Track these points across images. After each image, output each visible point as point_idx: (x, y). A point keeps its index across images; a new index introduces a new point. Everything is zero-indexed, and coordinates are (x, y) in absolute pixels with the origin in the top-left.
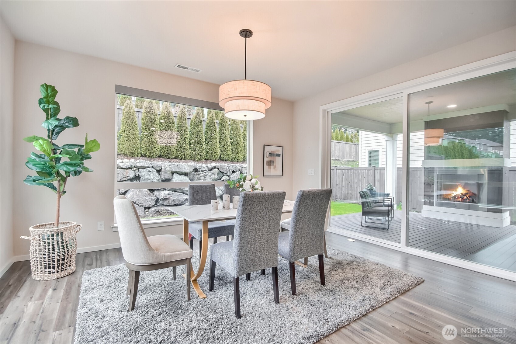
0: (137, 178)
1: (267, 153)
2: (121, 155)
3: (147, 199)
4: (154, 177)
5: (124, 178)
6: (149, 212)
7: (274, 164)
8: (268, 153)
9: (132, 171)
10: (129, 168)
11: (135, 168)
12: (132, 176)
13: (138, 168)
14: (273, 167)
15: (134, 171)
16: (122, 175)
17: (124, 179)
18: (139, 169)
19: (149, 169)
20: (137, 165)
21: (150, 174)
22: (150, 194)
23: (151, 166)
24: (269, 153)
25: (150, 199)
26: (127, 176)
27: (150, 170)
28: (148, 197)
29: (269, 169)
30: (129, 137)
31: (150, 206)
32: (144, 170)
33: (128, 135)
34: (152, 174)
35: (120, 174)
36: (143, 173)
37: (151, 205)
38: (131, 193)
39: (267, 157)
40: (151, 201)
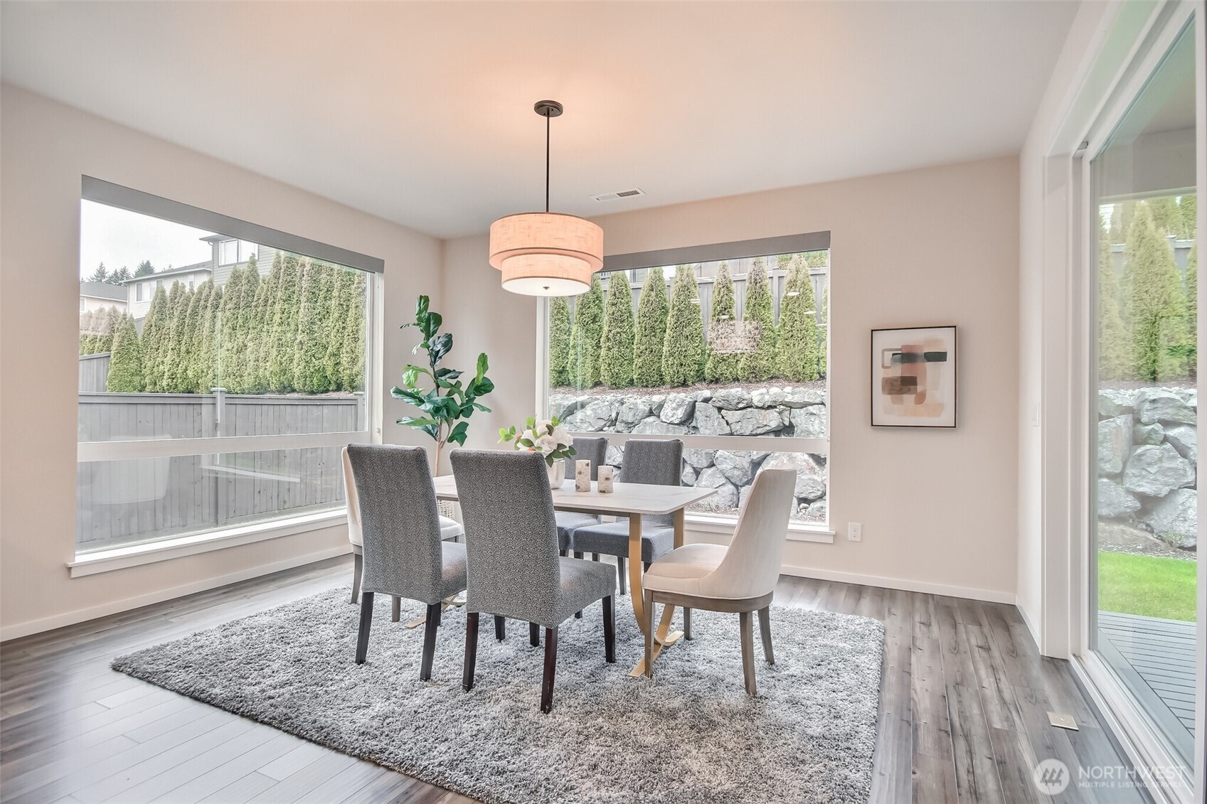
0: (788, 429)
1: (886, 353)
2: (779, 378)
3: (803, 479)
4: (823, 428)
5: (758, 427)
6: (807, 510)
7: (919, 388)
8: (889, 355)
9: (775, 413)
10: (770, 407)
11: (782, 407)
12: (773, 424)
13: (790, 406)
14: (914, 396)
15: (780, 413)
16: (755, 422)
17: (759, 431)
18: (791, 408)
19: (811, 408)
20: (786, 400)
21: (812, 419)
22: (812, 469)
23: (818, 400)
24: (893, 354)
25: (810, 479)
26: (765, 424)
27: (814, 412)
28: (806, 474)
29: (893, 403)
30: (792, 336)
31: (811, 496)
32: (802, 411)
33: (791, 334)
34: (817, 421)
35: (751, 420)
36: (799, 418)
37: (813, 495)
38: (772, 462)
39: (883, 367)
40: (812, 485)
